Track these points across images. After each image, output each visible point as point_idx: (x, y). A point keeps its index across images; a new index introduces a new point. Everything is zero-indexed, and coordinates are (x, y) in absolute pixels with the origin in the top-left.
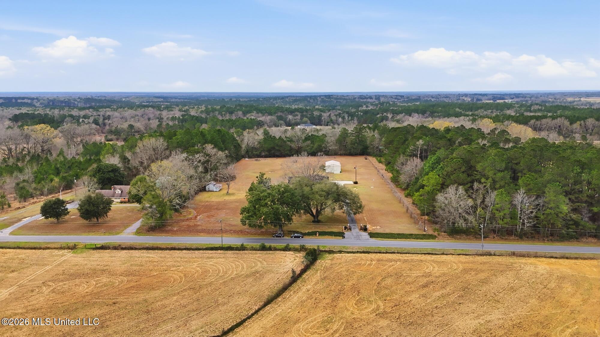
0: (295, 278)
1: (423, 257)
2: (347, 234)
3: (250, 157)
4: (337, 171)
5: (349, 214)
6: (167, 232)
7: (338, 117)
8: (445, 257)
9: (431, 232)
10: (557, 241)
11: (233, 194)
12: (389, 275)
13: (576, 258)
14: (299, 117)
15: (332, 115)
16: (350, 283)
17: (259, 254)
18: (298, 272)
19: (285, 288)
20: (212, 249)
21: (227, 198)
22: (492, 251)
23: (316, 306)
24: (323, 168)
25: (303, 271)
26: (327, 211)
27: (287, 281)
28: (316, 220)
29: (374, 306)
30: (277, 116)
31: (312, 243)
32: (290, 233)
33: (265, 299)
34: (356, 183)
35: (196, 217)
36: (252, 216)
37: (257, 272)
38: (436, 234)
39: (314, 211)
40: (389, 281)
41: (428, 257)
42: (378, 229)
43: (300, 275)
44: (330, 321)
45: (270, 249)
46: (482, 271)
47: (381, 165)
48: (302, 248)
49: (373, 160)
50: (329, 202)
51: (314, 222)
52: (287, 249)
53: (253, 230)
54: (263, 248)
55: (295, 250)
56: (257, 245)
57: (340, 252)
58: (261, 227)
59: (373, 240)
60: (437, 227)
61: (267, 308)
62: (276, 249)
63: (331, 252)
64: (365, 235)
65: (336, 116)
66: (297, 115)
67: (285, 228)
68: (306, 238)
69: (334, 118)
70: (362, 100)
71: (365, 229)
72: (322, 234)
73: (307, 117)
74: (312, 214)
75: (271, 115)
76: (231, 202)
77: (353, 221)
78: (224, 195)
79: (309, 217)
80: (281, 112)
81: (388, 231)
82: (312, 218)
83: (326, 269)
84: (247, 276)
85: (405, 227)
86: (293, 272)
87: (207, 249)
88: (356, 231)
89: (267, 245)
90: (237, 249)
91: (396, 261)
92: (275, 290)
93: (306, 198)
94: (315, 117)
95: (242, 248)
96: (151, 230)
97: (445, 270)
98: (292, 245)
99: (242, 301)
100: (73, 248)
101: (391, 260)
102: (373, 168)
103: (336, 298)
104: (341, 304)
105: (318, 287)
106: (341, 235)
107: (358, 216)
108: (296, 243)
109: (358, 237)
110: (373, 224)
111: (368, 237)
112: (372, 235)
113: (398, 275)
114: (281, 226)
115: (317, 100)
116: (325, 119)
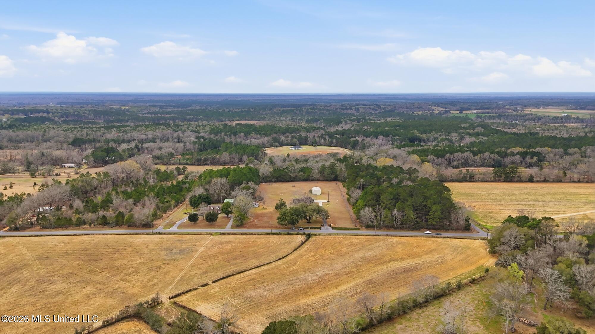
0: (303, 244)
1: (352, 237)
2: (322, 228)
3: (265, 182)
4: (319, 194)
5: (323, 219)
6: (245, 227)
7: (321, 138)
8: (360, 236)
9: (358, 227)
10: (411, 230)
11: (266, 209)
12: (337, 243)
13: (411, 237)
14: (289, 138)
15: (317, 135)
16: (323, 245)
17: (287, 236)
18: (303, 242)
19: (299, 247)
20: (268, 234)
21: (264, 211)
22: (379, 234)
23: (311, 251)
24: (311, 191)
25: (305, 241)
26: (314, 218)
27: (300, 244)
28: (309, 222)
29: (330, 251)
30: (273, 138)
31: (307, 231)
32: (298, 228)
33: (293, 249)
34: (328, 202)
35: (254, 221)
36: (282, 220)
37: (288, 242)
38: (360, 228)
39: (308, 218)
40: (336, 244)
41: (354, 237)
42: (336, 226)
43: (304, 243)
44: (315, 255)
45: (291, 234)
46: (372, 241)
47: (344, 188)
48: (304, 234)
49: (340, 184)
50: (315, 214)
51: (308, 223)
52: (298, 234)
53: (282, 226)
54: (288, 234)
55: (301, 234)
56: (286, 232)
57: (319, 235)
58: (286, 225)
59: (333, 230)
60: (361, 224)
61: (294, 252)
62: (293, 234)
63: (315, 235)
64: (330, 228)
65: (319, 137)
66: (288, 137)
67: (296, 226)
68: (305, 230)
69: (317, 139)
70: (343, 111)
71: (330, 226)
72: (312, 228)
73: (296, 138)
74: (307, 219)
75: (267, 136)
76: (267, 213)
77: (325, 222)
78: (261, 209)
79: (306, 221)
80: (275, 133)
81: (340, 227)
82: (307, 221)
83: (314, 241)
84: (285, 243)
85: (348, 225)
86: (302, 241)
87: (265, 234)
88: (326, 227)
89: (290, 232)
90: (278, 234)
91: (340, 238)
92: (296, 247)
93: (304, 212)
94: (302, 138)
95: (280, 234)
96: (238, 226)
97: (359, 241)
98: (300, 232)
99: (286, 250)
100: (211, 234)
101: (339, 238)
102: (339, 191)
103: (317, 249)
104: (319, 251)
105: (311, 246)
106: (320, 228)
107: (327, 220)
108: (301, 232)
109: (327, 229)
110: (334, 223)
111: (331, 229)
112: (333, 228)
113: (340, 243)
114: (294, 225)
115: (303, 111)
116: (310, 139)
